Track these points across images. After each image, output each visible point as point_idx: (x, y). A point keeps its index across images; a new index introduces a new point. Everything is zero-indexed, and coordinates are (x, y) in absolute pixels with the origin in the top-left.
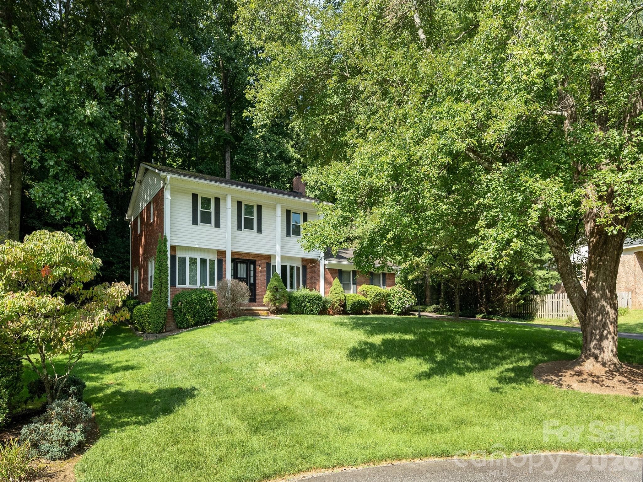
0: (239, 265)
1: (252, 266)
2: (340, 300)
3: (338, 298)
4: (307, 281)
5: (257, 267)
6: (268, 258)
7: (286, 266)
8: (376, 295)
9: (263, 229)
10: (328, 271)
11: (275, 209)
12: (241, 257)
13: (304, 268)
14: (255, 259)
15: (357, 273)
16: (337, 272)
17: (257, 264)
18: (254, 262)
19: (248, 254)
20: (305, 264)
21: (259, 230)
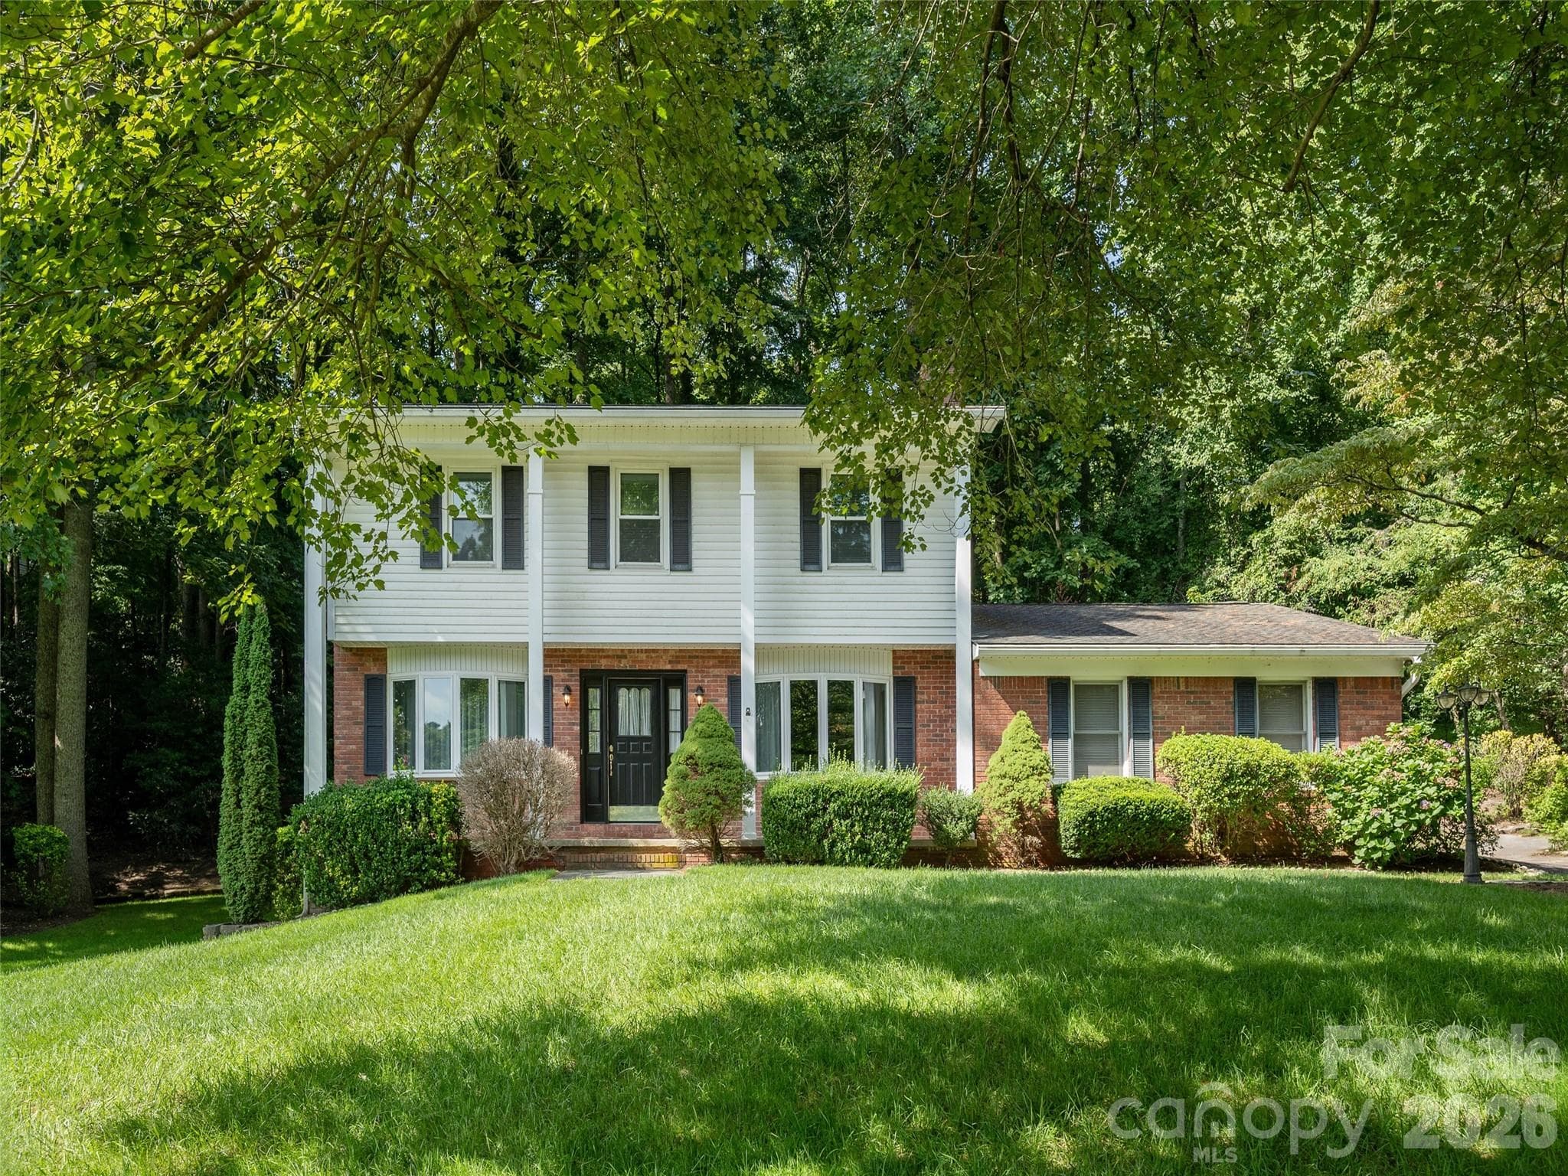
0: (622, 693)
1: (675, 695)
2: (1019, 806)
3: (1010, 796)
4: (921, 738)
5: (691, 695)
6: (729, 657)
7: (814, 683)
8: (1228, 778)
9: (695, 554)
10: (991, 690)
11: (735, 472)
12: (624, 665)
13: (905, 686)
14: (680, 667)
15: (1157, 690)
16: (1042, 692)
17: (691, 683)
18: (677, 679)
19: (652, 652)
20: (910, 670)
21: (682, 559)
